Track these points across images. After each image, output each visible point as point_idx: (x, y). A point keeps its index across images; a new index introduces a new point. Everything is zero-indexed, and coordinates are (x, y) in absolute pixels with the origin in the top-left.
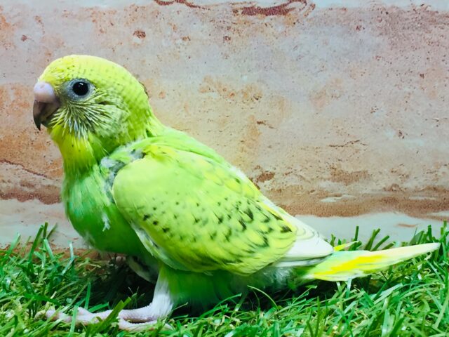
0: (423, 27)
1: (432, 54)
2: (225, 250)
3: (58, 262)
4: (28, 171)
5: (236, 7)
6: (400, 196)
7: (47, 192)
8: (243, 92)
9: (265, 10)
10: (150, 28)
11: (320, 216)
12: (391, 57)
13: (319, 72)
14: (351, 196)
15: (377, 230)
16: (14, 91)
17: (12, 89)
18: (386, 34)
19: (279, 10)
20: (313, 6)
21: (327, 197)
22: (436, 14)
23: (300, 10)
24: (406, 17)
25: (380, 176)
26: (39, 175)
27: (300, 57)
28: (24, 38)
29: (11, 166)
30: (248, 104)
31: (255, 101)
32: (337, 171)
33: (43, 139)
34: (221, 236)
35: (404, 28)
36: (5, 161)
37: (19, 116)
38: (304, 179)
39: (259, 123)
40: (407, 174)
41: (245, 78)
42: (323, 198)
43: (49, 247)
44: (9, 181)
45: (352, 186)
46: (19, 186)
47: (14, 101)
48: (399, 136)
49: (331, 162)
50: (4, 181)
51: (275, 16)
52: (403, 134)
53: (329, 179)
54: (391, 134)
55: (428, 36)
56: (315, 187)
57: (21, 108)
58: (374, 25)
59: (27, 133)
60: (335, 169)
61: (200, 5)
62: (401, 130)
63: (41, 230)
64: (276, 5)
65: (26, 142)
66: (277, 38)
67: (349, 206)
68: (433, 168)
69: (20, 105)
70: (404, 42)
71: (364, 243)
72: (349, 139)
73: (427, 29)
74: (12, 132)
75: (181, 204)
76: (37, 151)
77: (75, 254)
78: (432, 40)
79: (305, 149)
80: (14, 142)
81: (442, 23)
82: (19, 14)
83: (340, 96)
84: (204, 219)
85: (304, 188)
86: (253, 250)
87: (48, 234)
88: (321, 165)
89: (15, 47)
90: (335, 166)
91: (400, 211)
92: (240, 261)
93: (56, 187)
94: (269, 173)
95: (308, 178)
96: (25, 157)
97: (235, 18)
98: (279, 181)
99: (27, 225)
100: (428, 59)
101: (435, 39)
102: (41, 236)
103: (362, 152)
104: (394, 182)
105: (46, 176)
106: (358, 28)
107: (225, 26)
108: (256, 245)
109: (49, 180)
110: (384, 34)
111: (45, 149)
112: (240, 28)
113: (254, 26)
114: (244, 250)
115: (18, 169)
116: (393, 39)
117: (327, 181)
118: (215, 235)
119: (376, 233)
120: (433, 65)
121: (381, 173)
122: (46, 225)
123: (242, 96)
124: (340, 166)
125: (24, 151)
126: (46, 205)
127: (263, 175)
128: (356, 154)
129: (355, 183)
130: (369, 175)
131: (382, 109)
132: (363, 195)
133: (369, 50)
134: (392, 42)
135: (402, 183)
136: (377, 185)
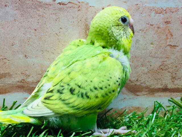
0: (36, 8)
1: (40, 21)
6: (25, 85)
12: (21, 20)
14: (2, 85)
18: (19, 10)
22: (42, 3)
24: (28, 3)
25: (16, 75)
35: (27, 8)
40: (29, 75)
45: (2, 79)
48: (25, 57)
52: (27, 56)
54: (21, 56)
55: (38, 12)
58: (13, 5)
62: (26, 54)
67: (1, 89)
68: (40, 73)
70: (27, 14)
71: (9, 107)
72: (1, 58)
73: (38, 9)
78: (40, 14)
81: (44, 7)
91: (25, 92)
100: (38, 22)
101: (41, 14)
103: (8, 64)
104: (23, 78)
106: (5, 6)
119: (15, 103)
120: (40, 25)
121: (16, 74)
128: (4, 65)
129: (4, 78)
130: (11, 75)
131: (17, 44)
132: (8, 84)
133: (11, 17)
134: (22, 14)
135: (26, 79)
136: (15, 79)
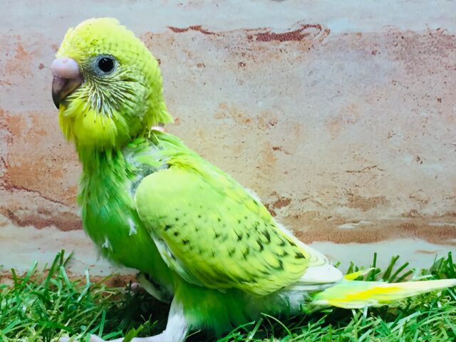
0: (440, 51)
1: (450, 79)
2: (242, 268)
3: (74, 289)
4: (45, 198)
5: (250, 33)
6: (418, 222)
7: (65, 219)
8: (258, 118)
9: (280, 36)
10: (165, 55)
11: (338, 242)
12: (407, 81)
13: (334, 97)
14: (369, 223)
15: (395, 256)
16: (32, 118)
17: (30, 117)
18: (402, 59)
19: (295, 36)
20: (328, 32)
21: (344, 223)
22: (453, 38)
23: (315, 35)
24: (422, 41)
25: (398, 202)
26: (56, 202)
27: (315, 82)
28: (41, 67)
29: (29, 193)
30: (264, 130)
31: (270, 126)
32: (354, 197)
33: (60, 166)
34: (239, 254)
35: (420, 52)
36: (23, 188)
37: (37, 143)
38: (321, 205)
39: (275, 149)
40: (426, 199)
41: (260, 104)
42: (341, 224)
43: (65, 274)
44: (26, 209)
45: (370, 212)
46: (36, 213)
47: (31, 129)
48: (417, 161)
49: (348, 188)
50: (21, 209)
51: (289, 42)
52: (421, 160)
53: (346, 205)
54: (409, 159)
55: (444, 60)
56: (332, 213)
57: (39, 135)
58: (389, 49)
59: (44, 161)
60: (353, 195)
61: (215, 31)
62: (419, 155)
63: (57, 257)
64: (291, 31)
65: (43, 169)
66: (292, 64)
67: (367, 232)
68: (452, 194)
69: (38, 133)
70: (420, 66)
71: (383, 271)
72: (366, 165)
73: (443, 52)
74: (29, 159)
75: (203, 217)
76: (55, 179)
77: (91, 281)
78: (449, 64)
79: (321, 175)
80: (31, 169)
82: (36, 43)
83: (357, 121)
84: (223, 235)
85: (321, 214)
86: (268, 271)
87: (64, 262)
88: (337, 191)
89: (33, 75)
90: (353, 192)
91: (419, 237)
92: (254, 281)
93: (72, 214)
94: (285, 199)
95: (325, 204)
96: (42, 184)
97: (250, 45)
98: (295, 208)
99: (44, 252)
100: (445, 83)
101: (452, 63)
102: (58, 263)
103: (380, 177)
104: (412, 208)
105: (62, 203)
106: (373, 53)
107: (239, 52)
108: (272, 266)
109: (65, 207)
110: (400, 59)
111: (62, 177)
112: (254, 55)
113: (269, 51)
114: (259, 270)
115: (35, 196)
116: (408, 64)
117: (344, 207)
118: (233, 252)
119: (394, 260)
120: (450, 89)
121: (399, 199)
122: (63, 252)
123: (257, 122)
124: (357, 191)
125: (41, 178)
126: (63, 232)
127: (279, 201)
128: (373, 180)
129: (373, 209)
130: (387, 201)
131: (399, 134)
132: (381, 221)
133: (385, 75)
134: (408, 66)
135: (421, 209)
136: (396, 210)
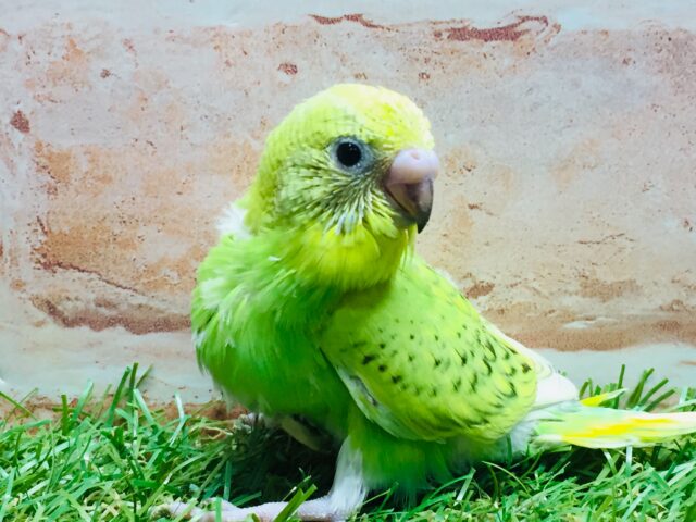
2: (470, 405)
3: (161, 428)
4: (108, 282)
5: (439, 28)
6: (684, 318)
7: (138, 315)
8: (447, 159)
9: (485, 32)
10: (304, 59)
11: (563, 350)
12: (674, 105)
13: (564, 128)
14: (610, 319)
15: (648, 370)
16: (88, 156)
17: (85, 153)
18: (668, 71)
19: (507, 33)
20: (558, 28)
21: (573, 320)
23: (538, 33)
25: (655, 288)
26: (125, 288)
27: (535, 106)
28: (106, 74)
29: (81, 274)
30: (455, 178)
31: (466, 172)
32: (589, 281)
33: (133, 231)
34: (466, 386)
36: (72, 266)
37: (96, 195)
38: (539, 293)
39: (472, 207)
41: (451, 137)
42: (568, 322)
43: (141, 400)
44: (77, 299)
45: (611, 303)
46: (92, 306)
47: (87, 173)
48: (685, 226)
49: (580, 267)
50: (68, 299)
51: (499, 42)
52: (691, 224)
53: (577, 294)
54: (673, 224)
56: (555, 305)
57: (99, 183)
58: (649, 57)
59: (107, 224)
60: (587, 278)
61: (384, 24)
62: (688, 218)
63: (126, 374)
64: (501, 26)
65: (105, 237)
66: (501, 77)
67: (607, 334)
69: (97, 178)
72: (609, 232)
74: (83, 221)
75: (417, 337)
76: (123, 252)
77: (186, 413)
79: (541, 247)
80: (86, 236)
82: (97, 36)
83: (595, 167)
84: (445, 360)
85: (539, 307)
86: (501, 403)
87: (137, 381)
88: (564, 271)
89: (91, 88)
90: (588, 274)
91: (683, 341)
92: (486, 422)
93: (151, 308)
94: (484, 284)
95: (545, 292)
96: (104, 260)
97: (437, 45)
98: (501, 296)
99: (104, 368)
102: (127, 385)
103: (628, 251)
104: (676, 297)
105: (135, 290)
106: (625, 62)
107: (421, 57)
108: (504, 395)
109: (141, 296)
110: (665, 71)
111: (135, 249)
112: (444, 61)
113: (466, 56)
114: (492, 404)
115: (92, 279)
116: (678, 79)
117: (574, 296)
118: (459, 383)
119: (647, 375)
121: (656, 283)
122: (135, 366)
123: (446, 165)
124: (594, 273)
125: (101, 250)
126: (136, 337)
127: (476, 287)
128: (618, 255)
129: (616, 299)
130: (637, 286)
131: (659, 186)
132: (628, 318)
133: (641, 96)
134: (676, 83)
135: (688, 299)
136: (650, 302)
